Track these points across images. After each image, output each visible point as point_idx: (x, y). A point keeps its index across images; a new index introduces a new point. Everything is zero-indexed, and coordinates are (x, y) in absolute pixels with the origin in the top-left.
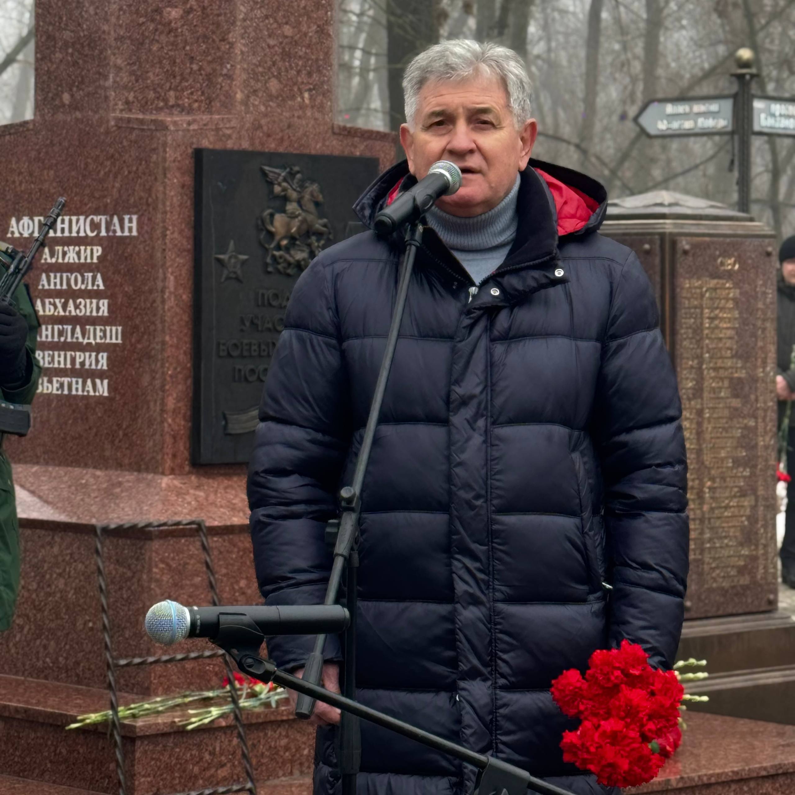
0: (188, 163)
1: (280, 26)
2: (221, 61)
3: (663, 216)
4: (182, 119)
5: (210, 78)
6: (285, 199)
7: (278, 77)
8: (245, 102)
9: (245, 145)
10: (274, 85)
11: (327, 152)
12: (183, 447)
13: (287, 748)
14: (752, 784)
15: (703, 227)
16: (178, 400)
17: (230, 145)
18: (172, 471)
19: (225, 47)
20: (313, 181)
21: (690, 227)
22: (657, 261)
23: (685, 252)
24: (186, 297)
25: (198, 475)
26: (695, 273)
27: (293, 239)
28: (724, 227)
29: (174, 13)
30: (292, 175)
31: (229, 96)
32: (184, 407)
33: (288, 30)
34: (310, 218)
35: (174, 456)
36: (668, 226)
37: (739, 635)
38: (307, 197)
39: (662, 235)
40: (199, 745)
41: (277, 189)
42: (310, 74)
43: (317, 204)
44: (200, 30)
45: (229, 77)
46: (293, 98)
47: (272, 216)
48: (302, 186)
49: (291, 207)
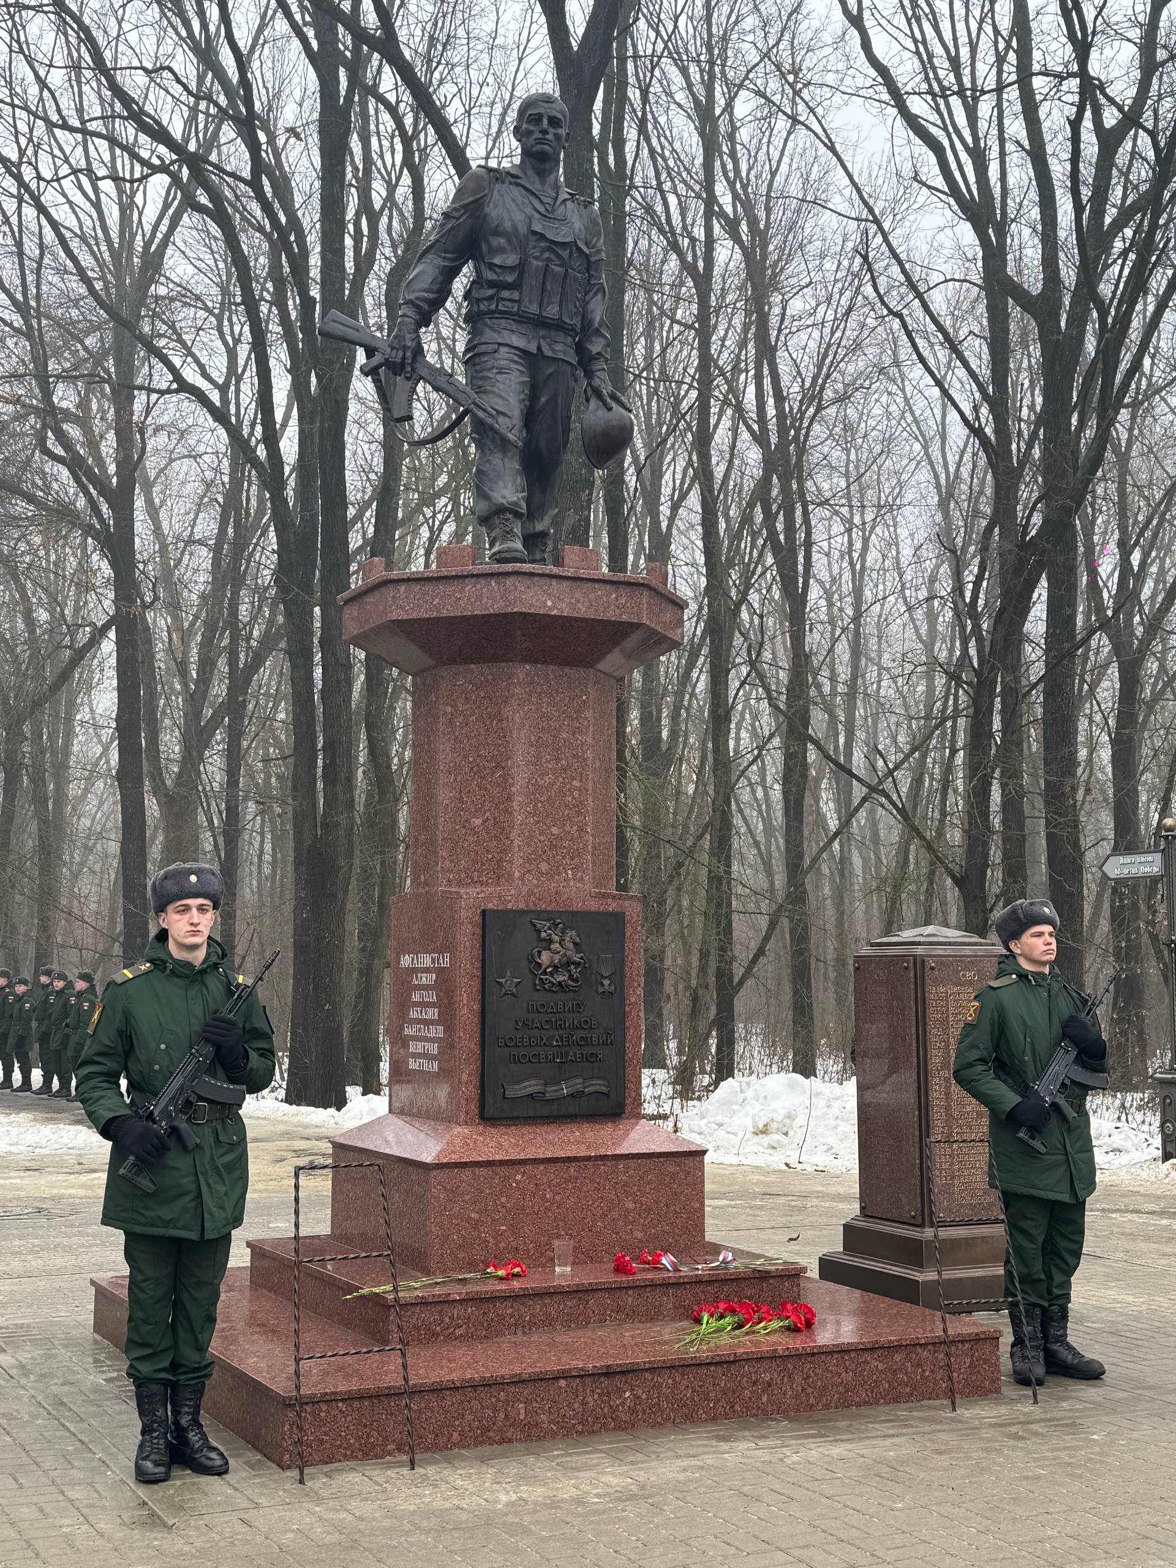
0: (478, 919)
1: (549, 827)
2: (505, 851)
3: (919, 944)
4: (473, 891)
5: (499, 863)
6: (550, 941)
7: (547, 861)
8: (522, 878)
9: (522, 906)
10: (544, 867)
11: (586, 909)
12: (474, 1107)
13: (512, 1316)
14: (853, 1355)
15: (949, 951)
16: (470, 1075)
17: (510, 906)
18: (466, 1123)
19: (507, 842)
20: (572, 929)
21: (939, 951)
22: (912, 974)
23: (932, 968)
24: (476, 1007)
25: (486, 1125)
26: (938, 982)
27: (556, 967)
28: (967, 951)
29: (477, 822)
30: (556, 925)
31: (511, 875)
32: (475, 1080)
33: (555, 830)
34: (569, 953)
35: (467, 1113)
36: (920, 950)
37: (984, 1238)
38: (567, 939)
39: (915, 956)
40: (440, 1312)
41: (543, 935)
42: (572, 859)
43: (575, 944)
44: (493, 833)
45: (511, 862)
46: (559, 874)
47: (540, 952)
48: (563, 932)
49: (555, 946)
